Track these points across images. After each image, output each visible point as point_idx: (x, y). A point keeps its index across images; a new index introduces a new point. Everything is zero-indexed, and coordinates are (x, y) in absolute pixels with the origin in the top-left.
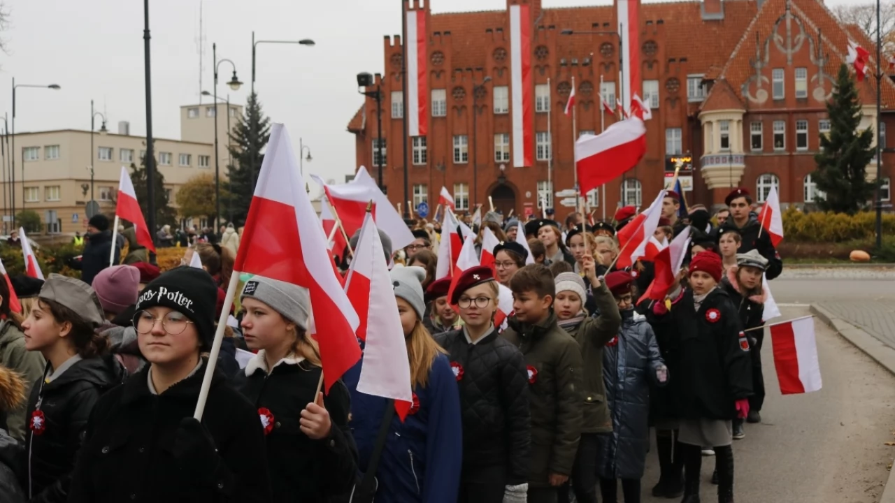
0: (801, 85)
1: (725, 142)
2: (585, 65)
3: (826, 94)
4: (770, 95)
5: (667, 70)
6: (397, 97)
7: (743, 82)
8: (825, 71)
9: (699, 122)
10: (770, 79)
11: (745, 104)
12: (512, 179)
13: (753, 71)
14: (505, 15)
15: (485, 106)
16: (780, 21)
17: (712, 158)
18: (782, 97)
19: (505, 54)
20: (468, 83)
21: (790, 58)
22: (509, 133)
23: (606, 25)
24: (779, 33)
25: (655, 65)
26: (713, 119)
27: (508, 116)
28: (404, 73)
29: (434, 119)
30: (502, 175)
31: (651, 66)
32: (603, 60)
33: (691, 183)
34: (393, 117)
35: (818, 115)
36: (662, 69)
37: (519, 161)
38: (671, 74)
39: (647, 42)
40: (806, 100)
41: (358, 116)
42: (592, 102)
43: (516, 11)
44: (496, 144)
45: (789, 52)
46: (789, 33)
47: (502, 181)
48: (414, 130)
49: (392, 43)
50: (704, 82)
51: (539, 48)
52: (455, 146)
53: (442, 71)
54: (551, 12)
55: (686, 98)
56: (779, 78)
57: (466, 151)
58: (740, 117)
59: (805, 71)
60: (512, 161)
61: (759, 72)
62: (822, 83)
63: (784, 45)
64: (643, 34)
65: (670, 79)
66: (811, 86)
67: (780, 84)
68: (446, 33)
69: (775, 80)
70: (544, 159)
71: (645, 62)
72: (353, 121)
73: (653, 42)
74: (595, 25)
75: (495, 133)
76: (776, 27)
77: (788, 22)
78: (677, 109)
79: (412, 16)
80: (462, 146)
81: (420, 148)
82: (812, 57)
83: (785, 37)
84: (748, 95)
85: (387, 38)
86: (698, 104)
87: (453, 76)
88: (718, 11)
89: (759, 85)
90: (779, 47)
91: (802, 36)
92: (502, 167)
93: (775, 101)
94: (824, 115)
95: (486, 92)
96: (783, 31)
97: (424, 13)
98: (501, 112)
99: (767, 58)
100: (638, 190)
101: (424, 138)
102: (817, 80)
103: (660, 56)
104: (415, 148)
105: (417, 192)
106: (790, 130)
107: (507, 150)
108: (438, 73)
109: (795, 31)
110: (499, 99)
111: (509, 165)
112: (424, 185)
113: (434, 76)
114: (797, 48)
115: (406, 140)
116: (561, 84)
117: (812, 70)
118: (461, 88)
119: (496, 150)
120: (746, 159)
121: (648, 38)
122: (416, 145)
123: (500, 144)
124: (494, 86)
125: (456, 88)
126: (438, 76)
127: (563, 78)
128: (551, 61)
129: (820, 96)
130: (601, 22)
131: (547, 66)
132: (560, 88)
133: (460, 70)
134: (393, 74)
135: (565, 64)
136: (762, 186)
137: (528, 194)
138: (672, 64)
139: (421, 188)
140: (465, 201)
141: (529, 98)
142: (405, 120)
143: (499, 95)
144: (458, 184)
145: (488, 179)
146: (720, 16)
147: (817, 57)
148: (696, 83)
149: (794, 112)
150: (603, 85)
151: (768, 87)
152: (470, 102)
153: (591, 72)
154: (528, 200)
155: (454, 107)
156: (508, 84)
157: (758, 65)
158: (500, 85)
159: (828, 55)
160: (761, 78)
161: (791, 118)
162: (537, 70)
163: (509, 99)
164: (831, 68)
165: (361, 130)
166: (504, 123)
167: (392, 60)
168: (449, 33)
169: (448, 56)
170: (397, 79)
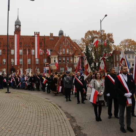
0: (67, 51)
1: (55, 61)
4: (62, 53)
7: (58, 51)
9: (50, 57)
11: (58, 54)
12: (14, 67)
13: (59, 49)
14: (14, 36)
15: (9, 53)
16: (64, 40)
17: (52, 64)
18: (64, 53)
19: (14, 43)
21: (66, 47)
22: (14, 59)
23: (33, 39)
26: (53, 57)
27: (14, 55)
30: (13, 67)
32: (32, 45)
33: (49, 69)
35: (70, 57)
36: (43, 48)
37: (16, 64)
38: (45, 49)
40: (68, 54)
42: (30, 53)
43: (16, 35)
50: (51, 50)
51: (20, 42)
52: (3, 61)
53: (1, 46)
54: (22, 36)
56: (64, 50)
57: (5, 62)
58: (57, 57)
59: (68, 49)
60: (15, 64)
63: (65, 44)
64: (40, 41)
66: (69, 52)
67: (64, 51)
70: (21, 64)
71: (40, 46)
73: (41, 43)
74: (31, 39)
75: (11, 58)
76: (63, 41)
78: (46, 55)
80: (4, 61)
83: (65, 43)
84: (59, 53)
87: (3, 47)
88: (52, 38)
91: (68, 43)
92: (13, 65)
96: (64, 42)
99: (62, 47)
102: (70, 51)
103: (43, 45)
106: (66, 59)
107: (14, 62)
109: (67, 42)
110: (12, 52)
111: (14, 65)
114: (67, 45)
118: (5, 49)
119: (11, 62)
123: (12, 60)
127: (25, 48)
128: (23, 45)
129: (71, 53)
132: (25, 51)
135: (25, 46)
136: (61, 69)
138: (45, 47)
140: (5, 71)
141: (18, 52)
144: (4, 68)
145: (10, 67)
146: (53, 39)
147: (70, 47)
148: (49, 50)
150: (32, 50)
151: (62, 52)
152: (6, 52)
153: (30, 47)
155: (3, 53)
156: (14, 49)
157: (60, 48)
158: (12, 49)
159: (72, 46)
160: (61, 50)
161: (66, 57)
162: (20, 47)
163: (14, 52)
164: (72, 49)
166: (13, 57)
168: (2, 39)
169: (2, 43)
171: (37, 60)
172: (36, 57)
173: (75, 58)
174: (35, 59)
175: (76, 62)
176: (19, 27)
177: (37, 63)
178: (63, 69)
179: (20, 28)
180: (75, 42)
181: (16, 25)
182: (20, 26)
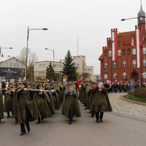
6: (110, 52)
12: (137, 71)
14: (136, 32)
15: (130, 53)
20: (126, 48)
22: (136, 59)
27: (136, 55)
28: (111, 46)
29: (118, 57)
30: (134, 70)
34: (109, 56)
37: (138, 66)
41: (101, 56)
43: (138, 30)
47: (134, 71)
48: (114, 59)
49: (109, 40)
52: (123, 63)
53: (120, 45)
68: (121, 36)
72: (100, 58)
75: (133, 60)
79: (113, 33)
80: (125, 63)
81: (115, 64)
85: (108, 38)
87: (123, 46)
92: (134, 68)
95: (130, 50)
97: (116, 32)
98: (134, 54)
101: (116, 61)
105: (114, 74)
107: (136, 64)
108: (119, 46)
111: (136, 67)
112: (116, 72)
113: (118, 46)
115: (113, 62)
118: (125, 49)
119: (133, 64)
122: (114, 63)
123: (134, 62)
125: (123, 49)
126: (119, 47)
134: (109, 46)
139: (115, 73)
140: (125, 76)
142: (112, 57)
143: (134, 50)
144: (124, 72)
145: (131, 71)
152: (127, 52)
155: (123, 54)
156: (136, 48)
158: (134, 48)
165: (102, 60)
166: (135, 57)
167: (109, 43)
168: (122, 36)
169: (121, 42)
170: (110, 48)
176: (143, 19)
179: (144, 21)
181: (139, 18)
182: (144, 17)
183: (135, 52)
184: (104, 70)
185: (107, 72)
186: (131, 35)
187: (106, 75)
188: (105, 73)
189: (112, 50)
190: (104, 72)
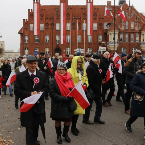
0: (132, 26)
1: (114, 39)
2: (79, 19)
3: (138, 28)
5: (99, 21)
6: (31, 25)
7: (118, 24)
8: (138, 23)
9: (107, 34)
10: (125, 24)
11: (119, 29)
12: (60, 47)
13: (121, 22)
14: (59, 6)
16: (128, 9)
17: (111, 43)
18: (128, 28)
19: (59, 15)
21: (130, 19)
22: (60, 35)
23: (84, 9)
24: (128, 12)
25: (96, 20)
26: (111, 33)
27: (59, 31)
28: (33, 19)
29: (41, 31)
30: (58, 46)
31: (95, 20)
32: (83, 18)
33: (105, 49)
34: (30, 30)
35: (136, 33)
36: (98, 21)
37: (62, 42)
38: (100, 22)
39: (94, 14)
40: (133, 29)
41: (21, 30)
43: (62, 4)
44: (56, 38)
45: (130, 17)
46: (130, 13)
47: (58, 47)
48: (35, 34)
49: (30, 11)
50: (108, 24)
51: (68, 14)
52: (46, 38)
53: (43, 19)
54: (70, 6)
55: (104, 28)
56: (127, 23)
57: (49, 39)
58: (118, 33)
59: (133, 22)
61: (123, 22)
62: (137, 25)
63: (129, 16)
65: (100, 23)
66: (135, 26)
67: (127, 25)
69: (126, 24)
70: (68, 42)
71: (94, 19)
73: (96, 14)
74: (82, 9)
75: (56, 35)
76: (127, 11)
77: (130, 10)
78: (101, 31)
79: (36, 5)
80: (47, 38)
82: (135, 19)
84: (120, 27)
86: (107, 30)
89: (122, 25)
90: (127, 16)
91: (133, 14)
92: (58, 44)
93: (126, 29)
94: (137, 33)
95: (54, 25)
97: (39, 4)
98: (58, 30)
100: (91, 50)
101: (38, 36)
102: (136, 24)
103: (98, 17)
104: (36, 38)
105: (36, 50)
106: (129, 36)
107: (59, 40)
108: (42, 19)
109: (131, 12)
110: (57, 27)
111: (59, 43)
112: (38, 48)
113: (41, 20)
114: (132, 17)
115: (34, 36)
116: (73, 23)
117: (135, 22)
118: (48, 23)
119: (56, 39)
120: (119, 43)
121: (95, 13)
123: (57, 38)
124: (56, 23)
125: (46, 23)
126: (42, 20)
128: (71, 17)
129: (137, 29)
130: (83, 8)
131: (70, 18)
132: (74, 25)
133: (48, 19)
134: (30, 19)
135: (74, 18)
136: (122, 50)
137: (64, 51)
138: (100, 19)
139: (37, 49)
140: (48, 52)
141: (65, 27)
142: (33, 31)
143: (57, 25)
144: (46, 48)
145: (55, 47)
146: (111, 9)
147: (136, 19)
148: (106, 24)
149: (130, 32)
150: (83, 24)
151: (125, 26)
152: (50, 27)
153: (81, 21)
154: (64, 52)
155: (46, 28)
156: (60, 23)
157: (122, 20)
158: (57, 23)
159: (139, 19)
160: (123, 23)
161: (130, 34)
162: (67, 20)
163: (60, 26)
164: (139, 22)
165: (22, 33)
166: (58, 32)
167: (30, 16)
168: (45, 9)
169: (45, 15)
170: (31, 21)
171: (90, 38)
172: (89, 33)
173: (144, 34)
174: (87, 36)
175: (144, 40)
177: (90, 41)
178: (125, 50)
180: (141, 14)
183: (59, 27)
184: (24, 45)
185: (28, 47)
186: (55, 9)
187: (27, 50)
188: (26, 48)
189: (33, 23)
190: (24, 47)
